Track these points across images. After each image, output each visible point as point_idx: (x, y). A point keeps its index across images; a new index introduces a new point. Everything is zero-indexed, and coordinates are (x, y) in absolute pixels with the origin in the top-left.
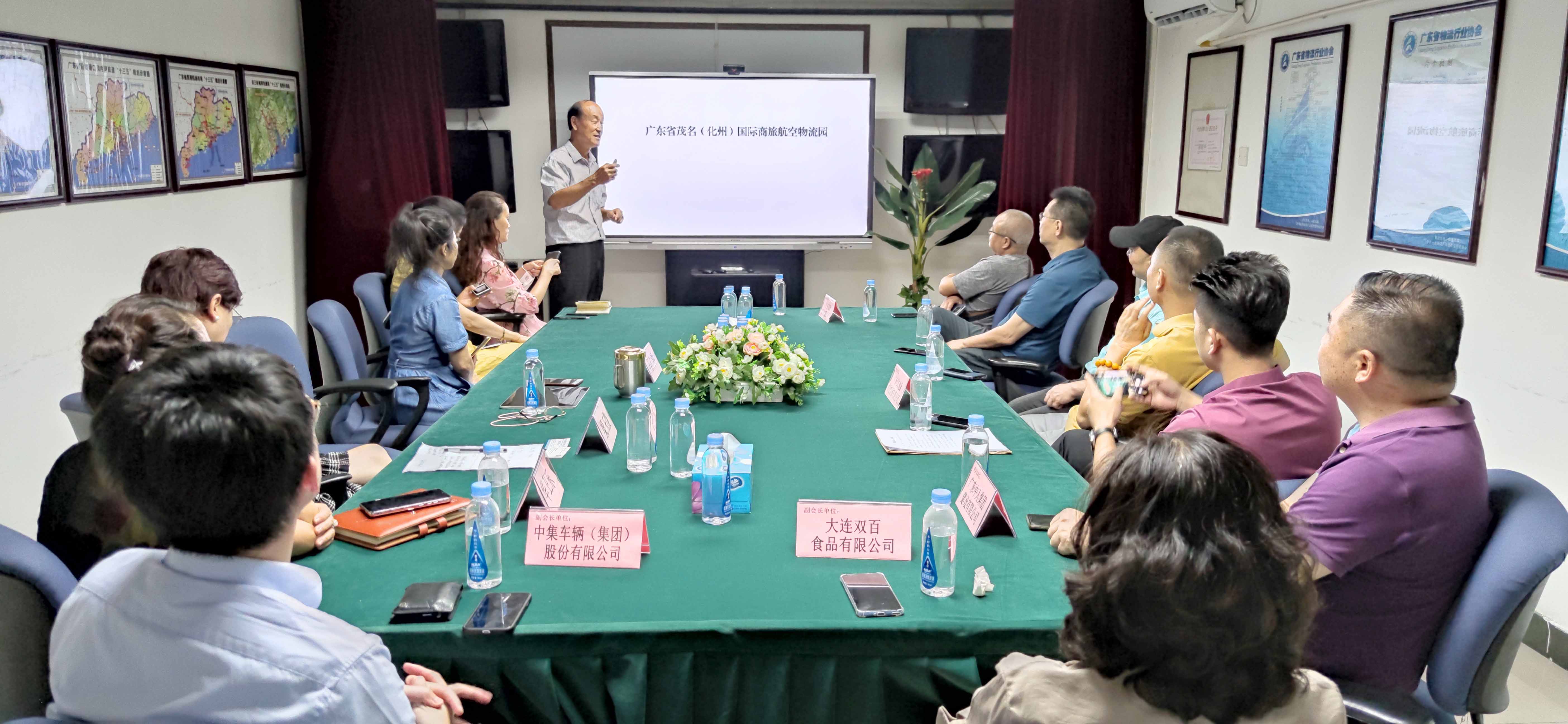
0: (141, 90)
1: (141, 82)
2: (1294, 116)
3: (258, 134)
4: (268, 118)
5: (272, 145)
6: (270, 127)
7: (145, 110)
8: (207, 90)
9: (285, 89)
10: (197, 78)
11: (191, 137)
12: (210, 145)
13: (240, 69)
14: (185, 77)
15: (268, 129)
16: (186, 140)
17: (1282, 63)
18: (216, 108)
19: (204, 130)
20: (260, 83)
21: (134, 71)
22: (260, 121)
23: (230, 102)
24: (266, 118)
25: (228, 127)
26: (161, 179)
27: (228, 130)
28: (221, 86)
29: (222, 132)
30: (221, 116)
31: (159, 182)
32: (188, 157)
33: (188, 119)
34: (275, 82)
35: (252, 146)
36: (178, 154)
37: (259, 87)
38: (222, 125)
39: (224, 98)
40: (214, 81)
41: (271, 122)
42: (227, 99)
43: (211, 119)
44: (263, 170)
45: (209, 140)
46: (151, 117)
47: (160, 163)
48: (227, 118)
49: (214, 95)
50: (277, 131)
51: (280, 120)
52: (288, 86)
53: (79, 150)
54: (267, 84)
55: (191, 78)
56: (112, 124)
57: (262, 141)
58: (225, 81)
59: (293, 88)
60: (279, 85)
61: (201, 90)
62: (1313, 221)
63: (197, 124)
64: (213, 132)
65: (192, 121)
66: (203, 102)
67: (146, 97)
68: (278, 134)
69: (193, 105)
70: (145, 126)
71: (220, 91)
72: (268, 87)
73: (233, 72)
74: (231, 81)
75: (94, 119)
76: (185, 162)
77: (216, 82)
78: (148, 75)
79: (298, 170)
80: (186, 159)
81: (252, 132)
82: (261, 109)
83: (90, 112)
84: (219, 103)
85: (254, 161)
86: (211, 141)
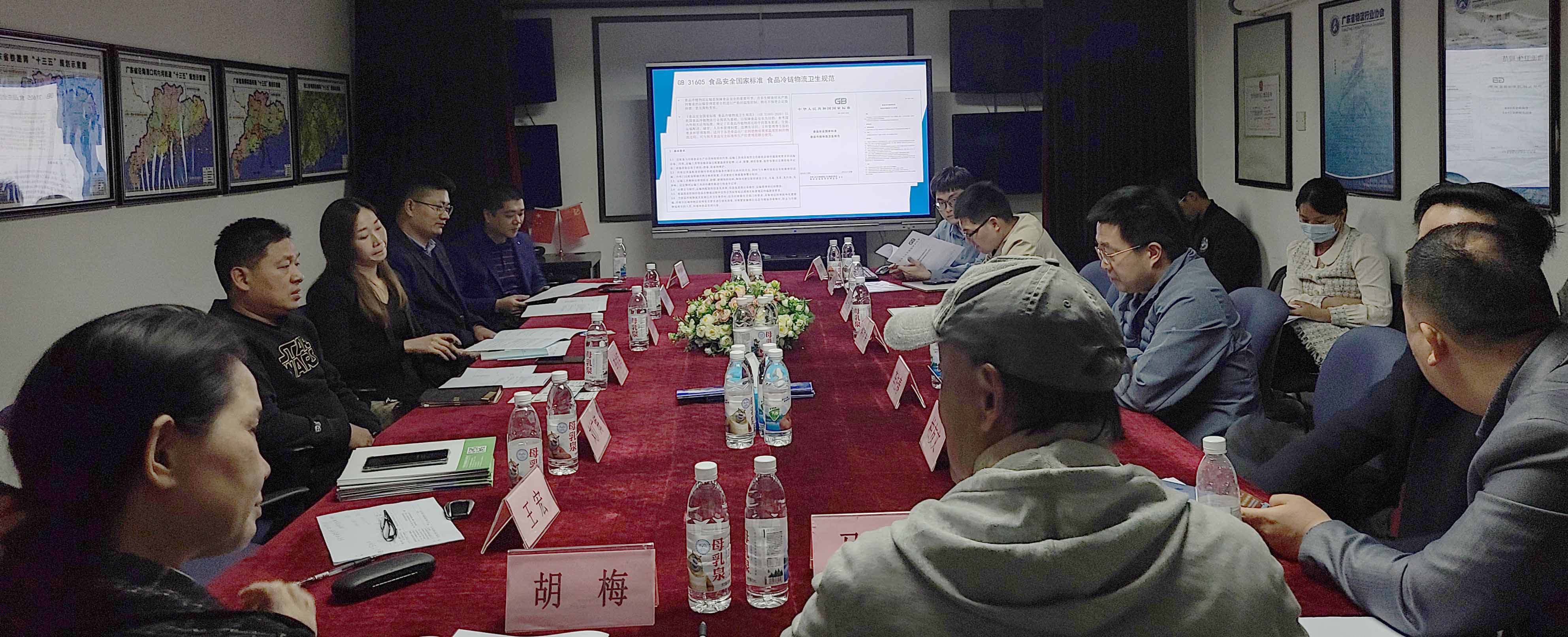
0: (197, 93)
1: (196, 86)
2: (1350, 78)
3: (309, 136)
4: (318, 120)
5: (322, 147)
6: (320, 129)
7: (199, 112)
8: (260, 93)
9: (337, 92)
10: (251, 82)
11: (243, 140)
12: (262, 147)
13: (293, 73)
14: (239, 81)
15: (317, 130)
16: (238, 142)
17: (1332, 28)
18: (268, 111)
19: (257, 132)
20: (312, 86)
21: (190, 75)
22: (311, 124)
23: (283, 105)
24: (316, 120)
25: (279, 129)
26: (213, 181)
27: (279, 133)
28: (275, 90)
29: (274, 134)
30: (273, 118)
31: (210, 184)
32: (240, 159)
33: (241, 122)
34: (325, 86)
35: (303, 147)
36: (230, 157)
37: (311, 90)
38: (274, 127)
39: (277, 101)
40: (267, 85)
41: (321, 125)
42: (280, 102)
43: (263, 122)
44: (313, 172)
45: (261, 142)
46: (205, 120)
47: (212, 166)
48: (279, 121)
49: (268, 98)
50: (326, 133)
51: (330, 123)
52: (338, 89)
53: (132, 153)
54: (319, 87)
56: (167, 127)
57: (312, 142)
58: (278, 85)
59: (343, 91)
60: (330, 88)
61: (255, 93)
62: (1381, 181)
63: (249, 126)
64: (266, 134)
65: (244, 124)
66: (256, 105)
67: (201, 101)
68: (328, 135)
69: (247, 108)
70: (200, 129)
71: (273, 95)
72: (319, 90)
73: (287, 76)
74: (284, 84)
75: (150, 122)
76: (236, 164)
77: (270, 85)
78: (204, 80)
79: (346, 171)
80: (238, 161)
81: (302, 134)
82: (312, 111)
83: (146, 115)
84: (272, 106)
85: (303, 162)
86: (263, 143)
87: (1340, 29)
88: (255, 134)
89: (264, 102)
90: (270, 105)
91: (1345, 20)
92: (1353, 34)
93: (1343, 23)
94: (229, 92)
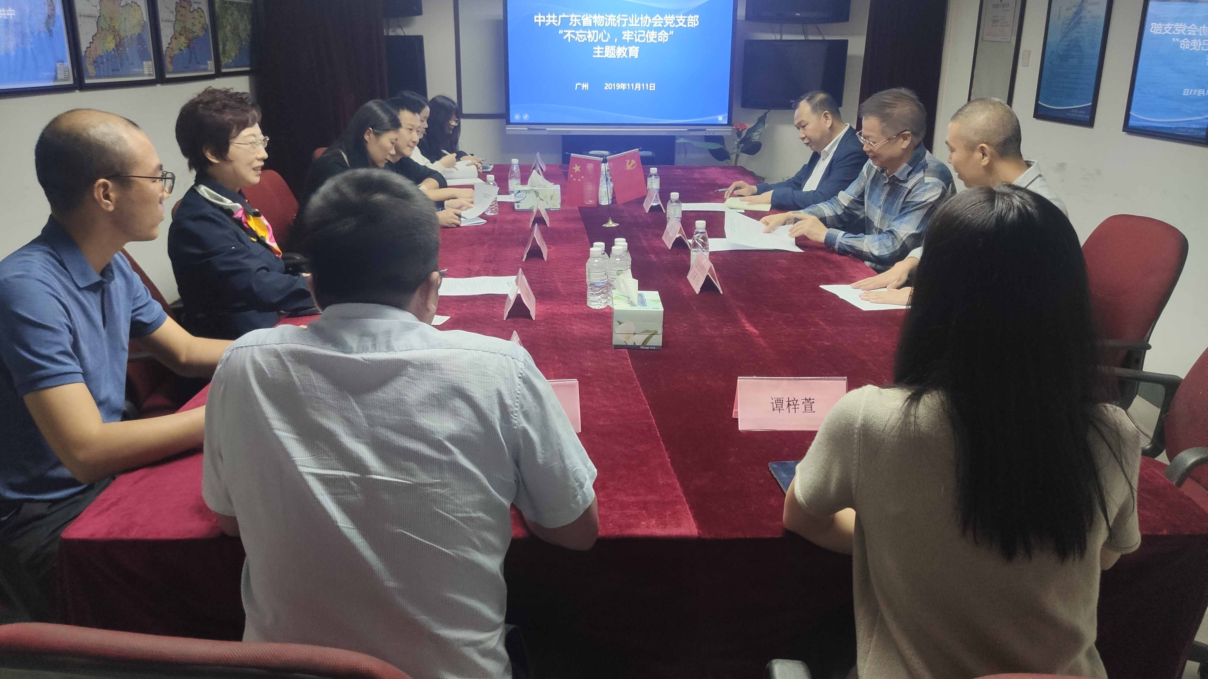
2: (1069, 24)
3: (225, 38)
4: (232, 25)
5: (236, 47)
6: (234, 32)
7: (138, 16)
8: (185, 1)
11: (173, 39)
12: (188, 46)
15: (232, 33)
16: (170, 42)
18: (192, 16)
19: (184, 33)
22: (226, 28)
23: (203, 11)
24: (230, 24)
25: (202, 31)
26: (152, 73)
27: (201, 35)
29: (198, 36)
30: (197, 22)
31: (149, 75)
32: (172, 55)
33: (171, 25)
35: (221, 47)
36: (164, 53)
38: (198, 29)
39: (198, 8)
41: (235, 28)
42: (200, 9)
43: (189, 25)
44: (230, 68)
45: (188, 42)
46: (143, 22)
47: (151, 61)
48: (201, 24)
49: (191, 5)
50: (239, 36)
51: (242, 27)
53: (87, 48)
56: (112, 28)
57: (228, 44)
61: (180, 1)
62: (1081, 112)
63: (178, 28)
64: (191, 35)
65: (174, 26)
66: (183, 11)
67: (138, 6)
68: (241, 38)
69: (175, 13)
70: (138, 30)
71: (195, 3)
75: (99, 23)
76: (169, 60)
80: (171, 57)
81: (220, 36)
82: (227, 17)
83: (95, 17)
84: (194, 12)
85: (222, 59)
86: (189, 43)
88: (183, 35)
89: (188, 9)
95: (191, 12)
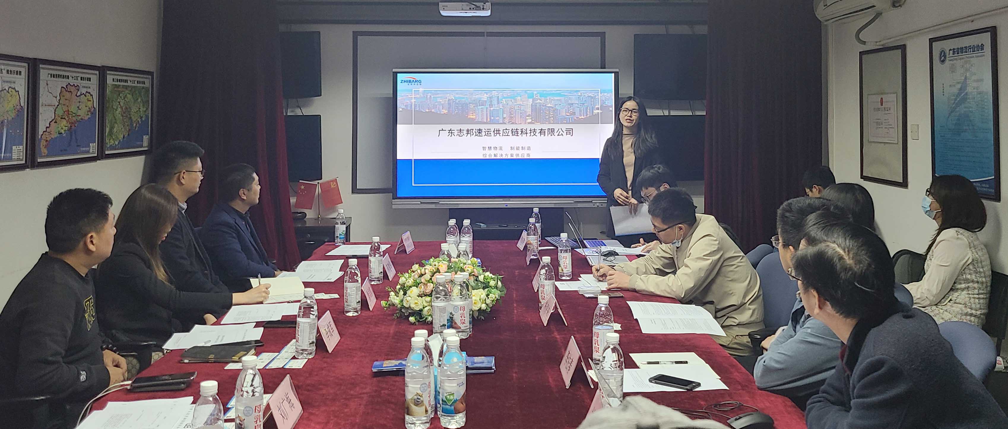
0: (13, 86)
1: (13, 80)
2: (955, 100)
3: (114, 121)
4: (124, 108)
5: (125, 129)
6: (125, 115)
7: (14, 101)
8: (72, 86)
9: (142, 85)
10: (64, 77)
11: (53, 123)
12: (70, 130)
13: (103, 71)
14: (53, 76)
15: (122, 116)
16: (49, 125)
17: (941, 58)
18: (78, 100)
19: (66, 118)
20: (120, 81)
21: (8, 71)
22: (116, 110)
23: (92, 95)
24: (121, 107)
25: (88, 115)
26: (21, 158)
27: (86, 118)
28: (85, 83)
29: (82, 119)
30: (82, 106)
31: (20, 160)
32: (49, 139)
33: (52, 109)
34: (132, 80)
35: (107, 130)
36: (40, 137)
37: (119, 83)
38: (83, 113)
39: (87, 92)
40: (79, 79)
41: (126, 111)
42: (89, 93)
43: (73, 109)
45: (69, 125)
46: (19, 107)
47: (23, 145)
48: (87, 108)
49: (78, 90)
50: (131, 118)
51: (134, 109)
52: (144, 83)
54: (126, 81)
55: (59, 76)
57: (116, 125)
58: (89, 79)
59: (148, 84)
60: (136, 82)
61: (67, 86)
63: (60, 112)
64: (74, 119)
65: (55, 111)
66: (68, 95)
67: (16, 91)
68: (132, 120)
69: (58, 98)
70: (12, 115)
71: (84, 87)
72: (126, 84)
73: (97, 72)
74: (95, 79)
76: (45, 143)
77: (81, 80)
78: (20, 74)
79: (146, 149)
80: (47, 141)
81: (108, 118)
82: (119, 100)
84: (81, 96)
85: (107, 141)
86: (71, 126)
87: (947, 59)
88: (65, 118)
89: (74, 93)
90: (79, 96)
91: (951, 52)
92: (959, 63)
93: (949, 54)
94: (42, 84)
95: (77, 97)
